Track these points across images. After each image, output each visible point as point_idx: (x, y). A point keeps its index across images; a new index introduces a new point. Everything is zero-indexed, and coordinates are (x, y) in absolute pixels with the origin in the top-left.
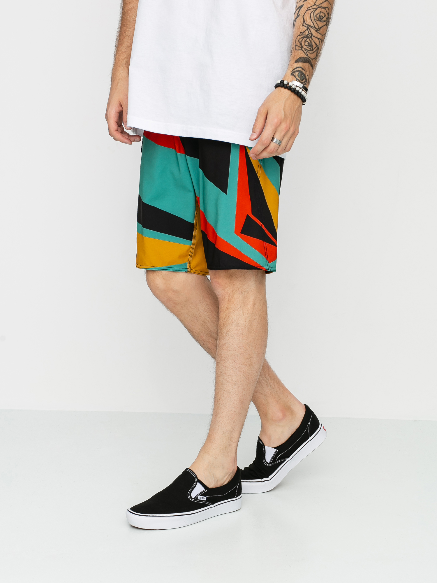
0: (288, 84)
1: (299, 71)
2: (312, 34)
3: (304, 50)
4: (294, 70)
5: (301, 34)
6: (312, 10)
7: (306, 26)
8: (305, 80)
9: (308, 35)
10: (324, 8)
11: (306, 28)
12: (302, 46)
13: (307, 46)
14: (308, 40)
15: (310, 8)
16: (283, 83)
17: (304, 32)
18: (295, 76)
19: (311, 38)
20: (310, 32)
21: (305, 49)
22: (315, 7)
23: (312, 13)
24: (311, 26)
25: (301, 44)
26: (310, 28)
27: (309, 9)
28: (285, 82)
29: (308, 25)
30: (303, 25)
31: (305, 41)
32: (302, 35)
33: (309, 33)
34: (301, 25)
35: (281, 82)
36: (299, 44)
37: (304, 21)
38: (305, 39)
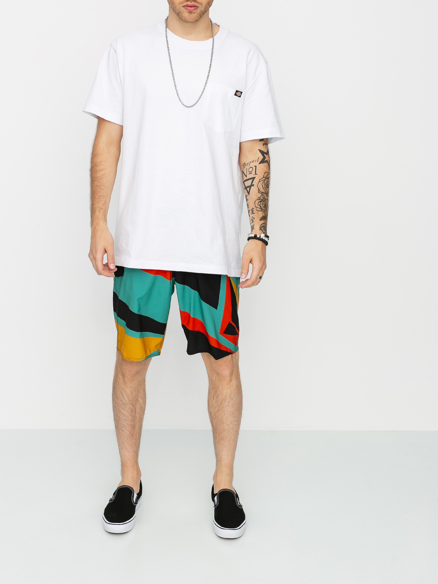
0: (260, 237)
1: (262, 227)
2: (265, 198)
3: (263, 210)
4: (261, 226)
5: (259, 199)
6: (263, 181)
7: (261, 193)
8: (265, 230)
9: (263, 199)
11: (261, 195)
12: (261, 208)
13: (264, 207)
14: (264, 203)
15: (262, 180)
16: (256, 236)
17: (260, 197)
18: (262, 230)
19: (265, 201)
20: (264, 197)
21: (263, 209)
22: (264, 179)
23: (263, 183)
24: (263, 193)
25: (261, 207)
26: (263, 194)
27: (260, 180)
29: (262, 192)
30: (259, 192)
31: (262, 204)
32: (259, 200)
33: (263, 198)
34: (258, 192)
35: (254, 235)
36: (259, 207)
37: (259, 189)
38: (262, 202)
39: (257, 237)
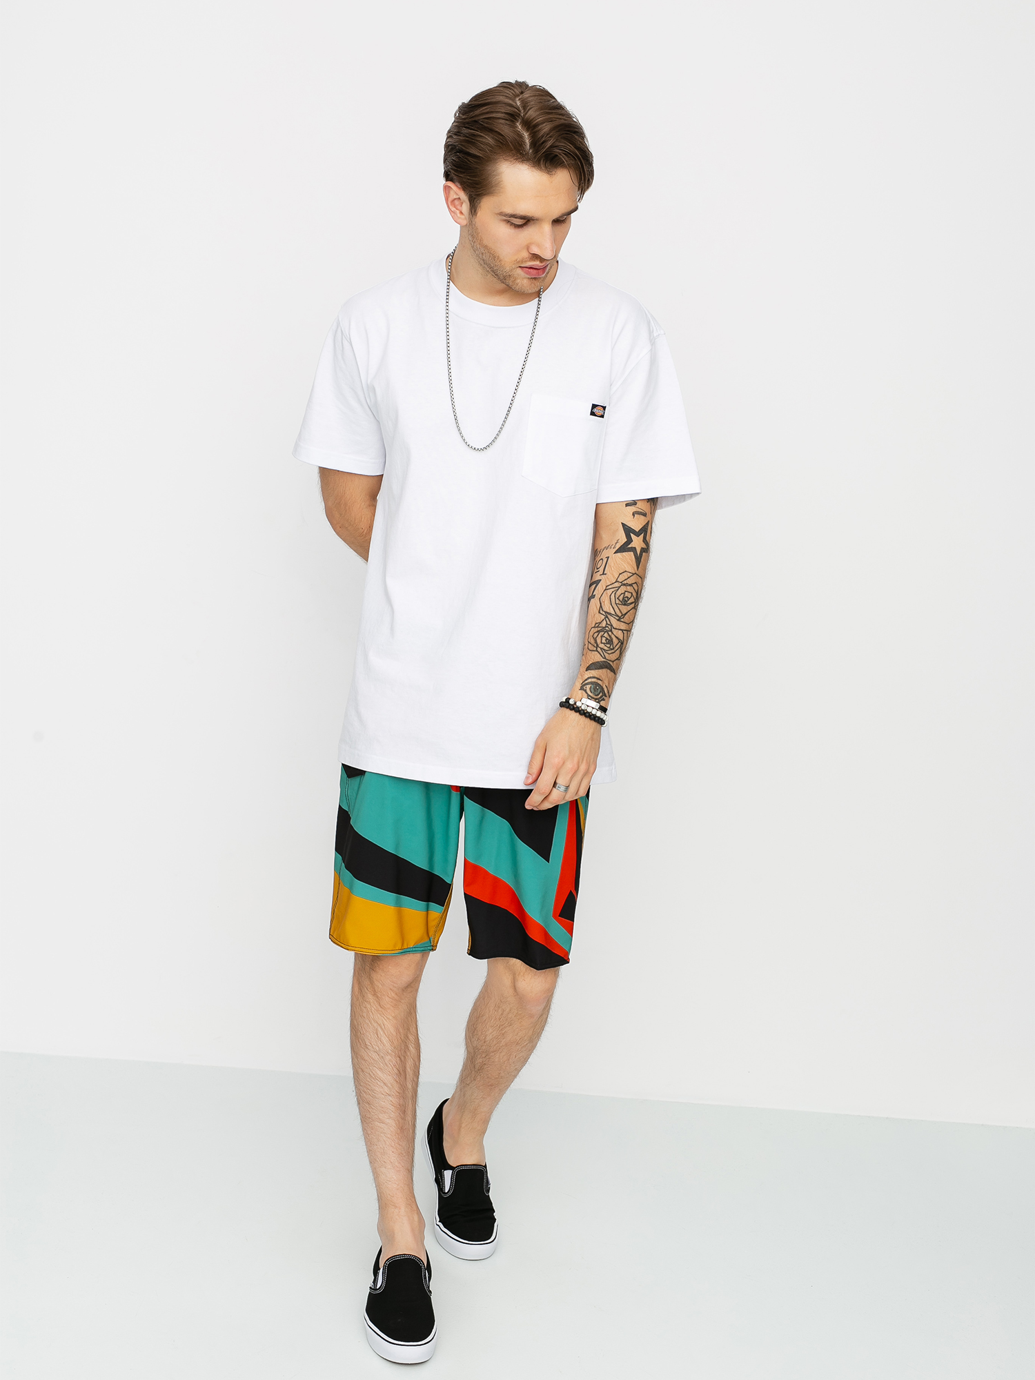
0: (575, 703)
1: (591, 683)
2: (612, 625)
3: (599, 649)
4: (584, 681)
5: (597, 625)
6: (613, 590)
7: (604, 613)
8: (601, 693)
9: (606, 627)
10: (631, 585)
11: (604, 617)
12: (597, 644)
13: (604, 643)
14: (606, 635)
15: (610, 587)
16: (568, 702)
17: (600, 623)
18: (585, 691)
19: (611, 631)
20: (609, 623)
21: (601, 648)
22: (617, 585)
23: (613, 595)
24: (610, 614)
25: (596, 642)
26: (609, 616)
27: (608, 588)
28: (571, 702)
29: (605, 612)
30: (599, 612)
31: (602, 637)
32: (597, 627)
33: (607, 624)
34: (596, 612)
35: (566, 699)
36: (593, 641)
37: (601, 606)
38: (601, 633)
39: (570, 704)
